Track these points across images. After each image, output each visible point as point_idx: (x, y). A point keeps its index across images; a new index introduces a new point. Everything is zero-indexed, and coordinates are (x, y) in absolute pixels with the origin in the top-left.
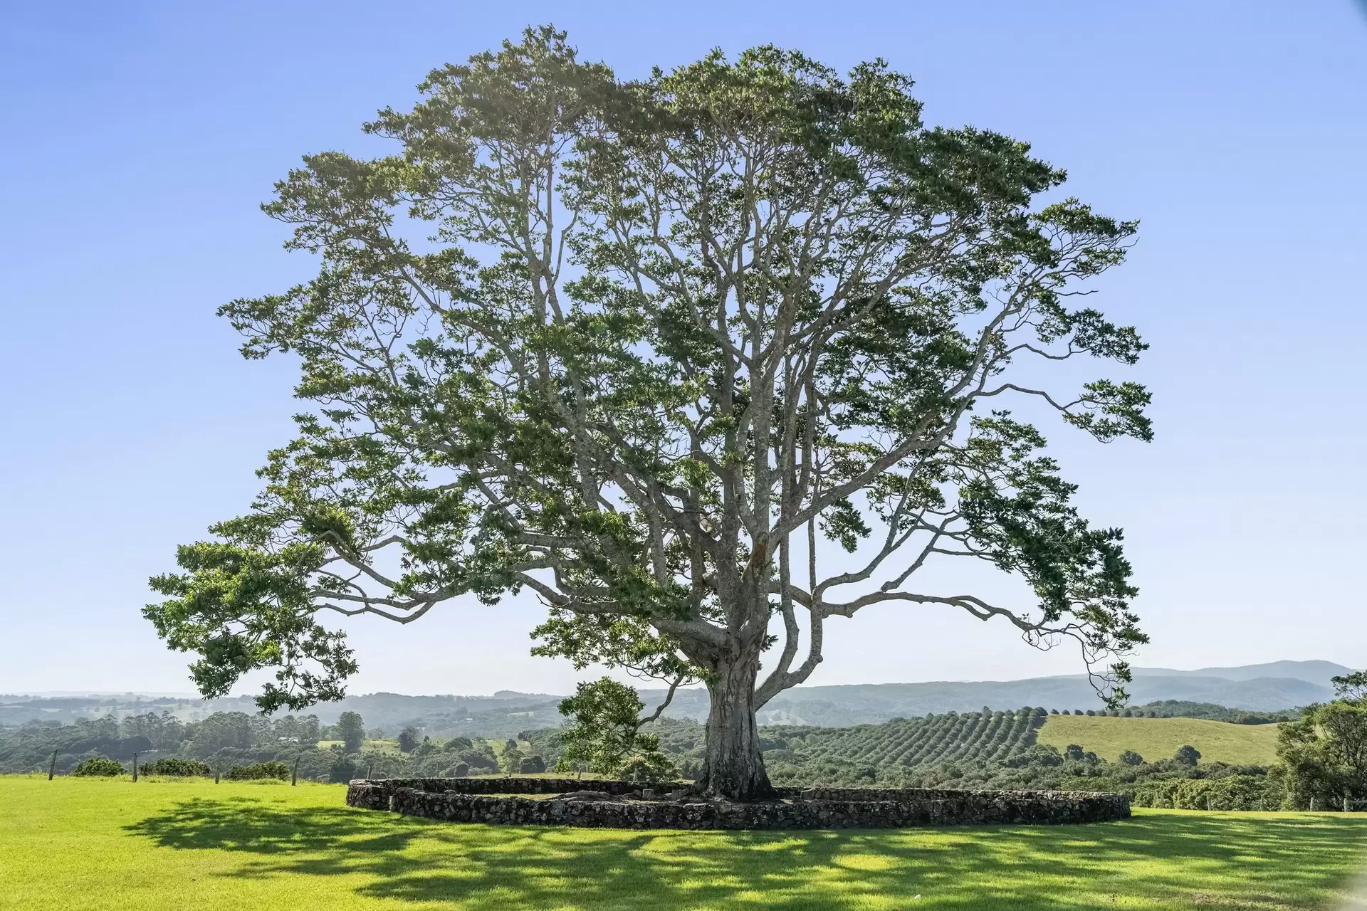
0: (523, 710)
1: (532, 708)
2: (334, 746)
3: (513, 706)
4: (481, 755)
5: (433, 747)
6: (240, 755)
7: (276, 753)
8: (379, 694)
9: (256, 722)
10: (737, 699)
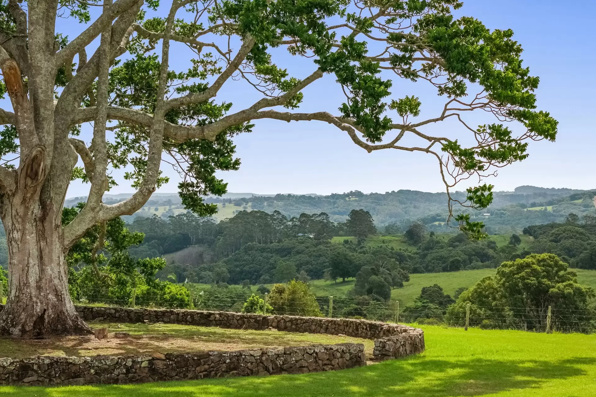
0: (541, 205)
1: (550, 203)
2: (346, 242)
3: (531, 201)
4: (484, 249)
5: (438, 242)
6: (263, 250)
7: (294, 248)
8: (401, 192)
9: (275, 220)
10: (23, 234)
